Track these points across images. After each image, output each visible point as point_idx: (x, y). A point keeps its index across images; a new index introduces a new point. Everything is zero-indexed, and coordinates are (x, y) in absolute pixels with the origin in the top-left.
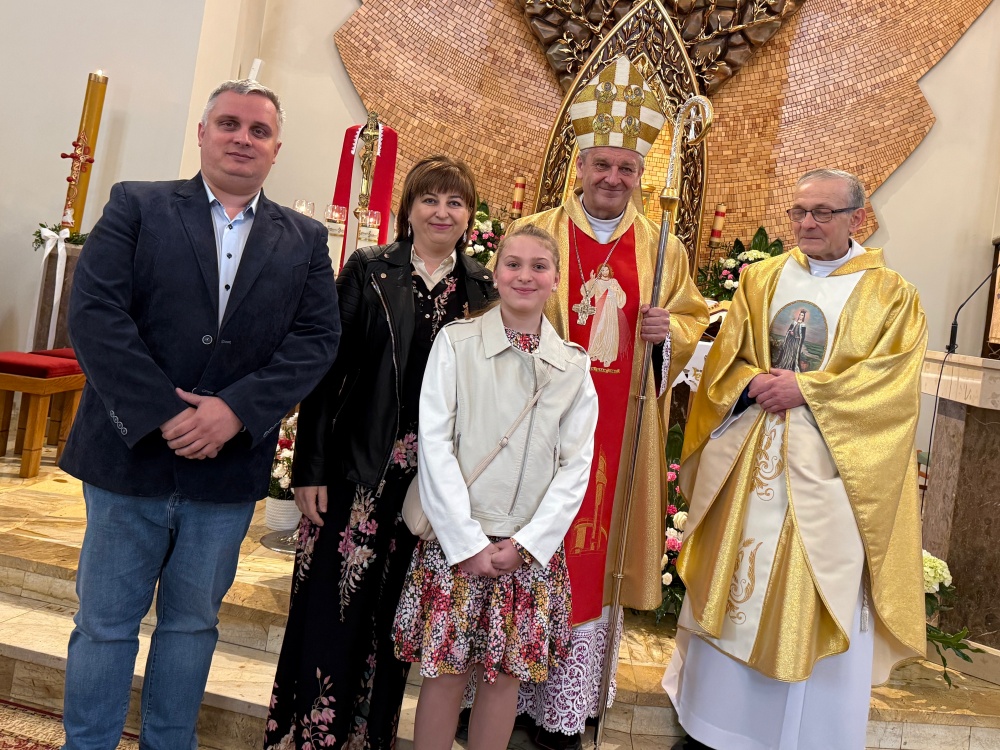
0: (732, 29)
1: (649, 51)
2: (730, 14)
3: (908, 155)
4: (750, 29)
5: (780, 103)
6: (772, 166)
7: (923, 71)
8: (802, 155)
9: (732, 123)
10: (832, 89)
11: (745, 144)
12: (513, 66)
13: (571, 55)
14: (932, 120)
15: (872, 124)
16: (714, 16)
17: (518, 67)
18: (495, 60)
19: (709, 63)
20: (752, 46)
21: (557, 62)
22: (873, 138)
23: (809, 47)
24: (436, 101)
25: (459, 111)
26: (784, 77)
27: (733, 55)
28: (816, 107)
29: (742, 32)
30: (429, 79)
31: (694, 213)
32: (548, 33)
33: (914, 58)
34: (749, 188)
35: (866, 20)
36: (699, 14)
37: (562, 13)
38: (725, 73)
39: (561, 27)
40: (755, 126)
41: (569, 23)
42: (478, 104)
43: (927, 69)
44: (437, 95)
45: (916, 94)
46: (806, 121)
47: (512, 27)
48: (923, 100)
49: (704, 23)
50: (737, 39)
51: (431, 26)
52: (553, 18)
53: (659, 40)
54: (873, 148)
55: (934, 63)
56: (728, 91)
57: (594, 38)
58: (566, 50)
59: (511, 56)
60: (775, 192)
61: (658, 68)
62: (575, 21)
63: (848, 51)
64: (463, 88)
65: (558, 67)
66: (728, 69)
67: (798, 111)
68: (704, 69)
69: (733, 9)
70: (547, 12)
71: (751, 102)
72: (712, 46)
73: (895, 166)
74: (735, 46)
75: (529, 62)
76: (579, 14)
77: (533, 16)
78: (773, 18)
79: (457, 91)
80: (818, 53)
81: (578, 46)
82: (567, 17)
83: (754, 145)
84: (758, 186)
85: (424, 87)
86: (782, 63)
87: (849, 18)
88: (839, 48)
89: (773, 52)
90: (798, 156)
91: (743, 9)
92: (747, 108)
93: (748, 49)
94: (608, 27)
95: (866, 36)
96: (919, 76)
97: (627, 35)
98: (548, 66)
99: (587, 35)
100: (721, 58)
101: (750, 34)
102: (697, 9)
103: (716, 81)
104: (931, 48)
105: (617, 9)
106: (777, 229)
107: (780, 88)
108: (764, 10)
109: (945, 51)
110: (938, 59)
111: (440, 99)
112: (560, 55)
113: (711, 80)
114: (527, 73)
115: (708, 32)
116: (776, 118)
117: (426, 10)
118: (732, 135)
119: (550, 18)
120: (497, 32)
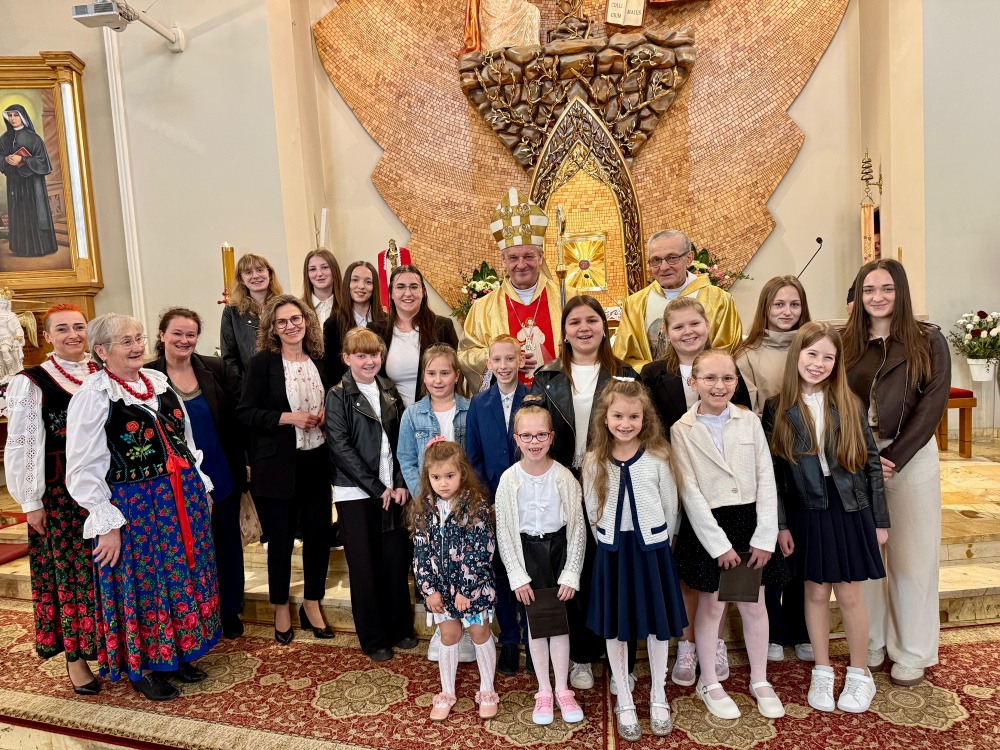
0: (640, 106)
1: (583, 137)
2: (635, 97)
3: (789, 167)
4: (653, 103)
5: (687, 150)
6: (691, 196)
7: (789, 103)
8: (711, 184)
9: (655, 172)
10: (724, 131)
11: (667, 185)
12: (494, 168)
13: (530, 152)
14: (802, 138)
15: (758, 150)
16: (625, 100)
17: (497, 169)
18: (480, 168)
19: (629, 135)
20: (657, 114)
21: (522, 159)
22: (761, 160)
23: (702, 104)
24: (446, 206)
25: (464, 209)
26: (688, 130)
27: (645, 124)
28: (715, 147)
29: (648, 106)
30: (438, 192)
31: (636, 245)
32: (511, 140)
33: (781, 94)
34: (677, 216)
35: (741, 74)
36: (615, 101)
37: (517, 124)
38: (642, 139)
39: (519, 134)
40: (673, 170)
41: (524, 130)
42: (476, 201)
43: (792, 100)
44: (446, 202)
45: (786, 121)
46: (709, 158)
47: (488, 141)
48: (793, 124)
49: (619, 107)
50: (646, 113)
51: (433, 155)
52: (511, 130)
53: (588, 128)
54: (762, 168)
55: (797, 94)
56: (647, 150)
57: (543, 136)
58: (526, 150)
59: (491, 162)
60: (696, 216)
61: (591, 148)
62: (528, 128)
63: (731, 100)
64: (462, 192)
65: (523, 163)
66: (644, 136)
67: (702, 152)
68: (626, 139)
69: (638, 91)
70: (507, 126)
71: (667, 153)
72: (629, 122)
73: (780, 177)
74: (645, 118)
75: (505, 163)
76: (529, 122)
77: (498, 131)
78: (668, 91)
79: (459, 196)
80: (709, 107)
81: (534, 145)
82: (522, 127)
83: (674, 184)
84: (683, 214)
85: (437, 199)
86: (684, 121)
87: (727, 75)
88: (723, 99)
89: (676, 114)
90: (708, 185)
91: (645, 90)
92: (665, 159)
93: (655, 117)
94: (551, 126)
95: (742, 86)
96: (787, 107)
97: (565, 129)
98: (517, 164)
99: (538, 135)
100: (637, 128)
101: (654, 107)
102: (612, 98)
103: (636, 145)
104: (792, 83)
105: (556, 112)
106: (702, 241)
107: (686, 139)
108: (660, 87)
109: (804, 83)
110: (799, 90)
111: (450, 204)
112: (523, 154)
113: (632, 146)
114: (504, 172)
115: (623, 113)
116: (687, 161)
117: (427, 144)
118: (657, 181)
119: (510, 130)
120: (478, 147)
